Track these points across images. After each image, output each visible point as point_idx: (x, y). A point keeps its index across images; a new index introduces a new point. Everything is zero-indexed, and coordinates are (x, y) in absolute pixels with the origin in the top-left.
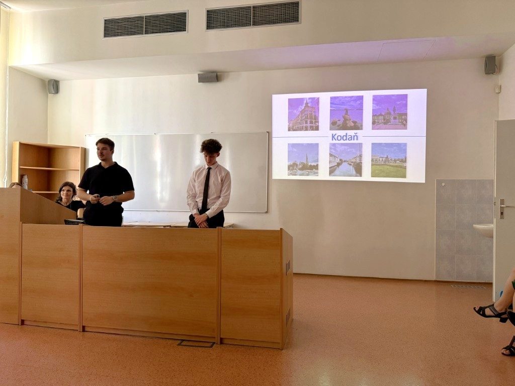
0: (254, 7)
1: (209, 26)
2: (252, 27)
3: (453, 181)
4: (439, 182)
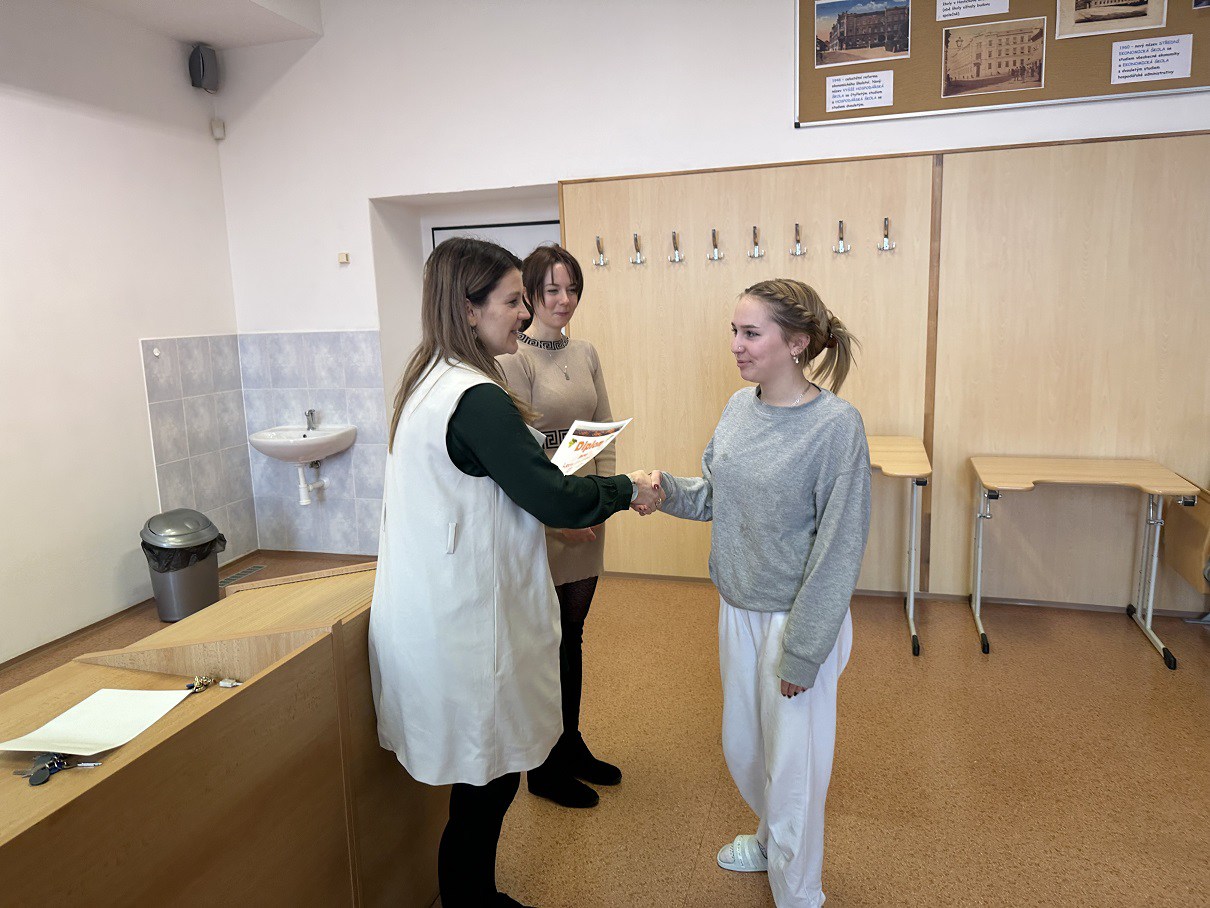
3: (172, 342)
4: (148, 347)
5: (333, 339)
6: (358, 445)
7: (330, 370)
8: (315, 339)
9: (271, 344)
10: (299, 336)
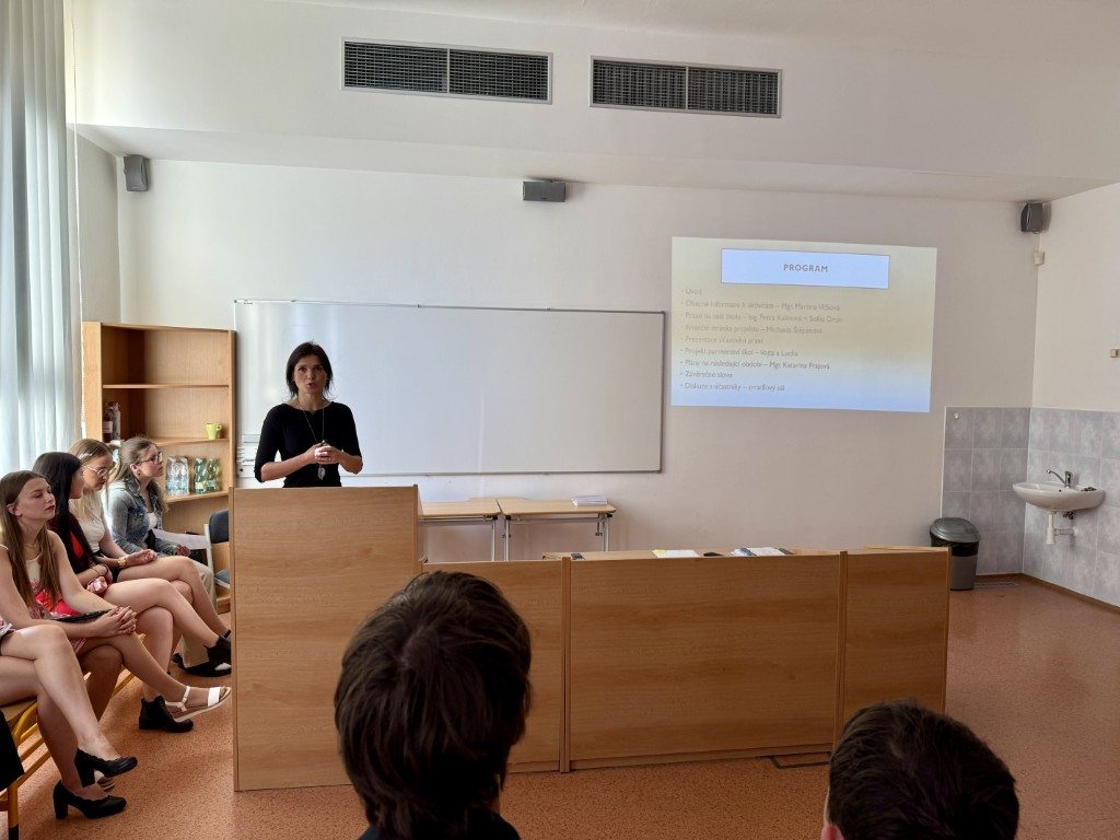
1: (600, 95)
2: (687, 109)
3: (971, 410)
4: (951, 412)
5: (1098, 416)
6: (1105, 507)
7: (1092, 442)
8: (1084, 416)
9: (1052, 416)
10: (1073, 413)
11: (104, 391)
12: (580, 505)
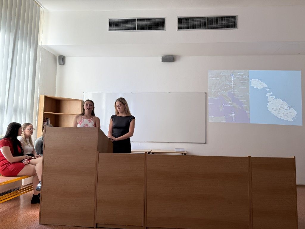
0: (208, 18)
1: (180, 27)
2: (207, 29)
11: (44, 114)
12: (176, 151)
